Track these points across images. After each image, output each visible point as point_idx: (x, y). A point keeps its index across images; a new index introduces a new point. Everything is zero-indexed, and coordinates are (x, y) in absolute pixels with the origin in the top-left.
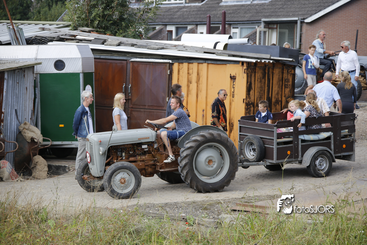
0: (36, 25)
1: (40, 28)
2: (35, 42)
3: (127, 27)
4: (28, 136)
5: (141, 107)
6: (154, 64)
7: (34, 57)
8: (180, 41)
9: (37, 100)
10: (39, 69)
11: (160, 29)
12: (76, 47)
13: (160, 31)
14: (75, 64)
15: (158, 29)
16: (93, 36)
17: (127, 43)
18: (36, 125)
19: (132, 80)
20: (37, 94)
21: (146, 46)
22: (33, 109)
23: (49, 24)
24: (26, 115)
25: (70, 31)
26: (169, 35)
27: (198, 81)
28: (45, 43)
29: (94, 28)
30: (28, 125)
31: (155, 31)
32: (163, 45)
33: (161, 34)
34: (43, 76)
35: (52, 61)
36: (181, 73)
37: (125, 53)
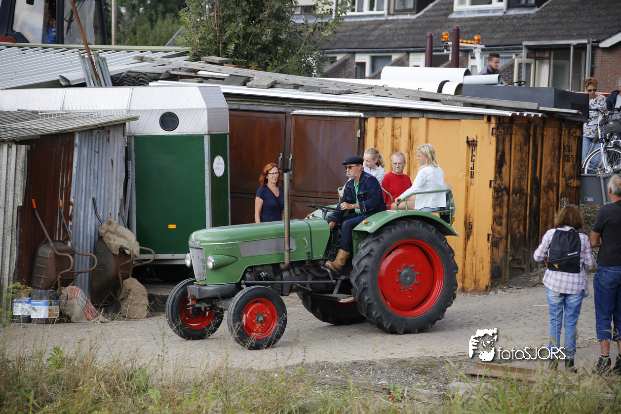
0: (128, 52)
1: (136, 58)
2: (127, 81)
3: (286, 55)
4: (114, 244)
5: (310, 194)
6: (333, 119)
7: (126, 108)
8: (380, 79)
9: (130, 182)
10: (135, 128)
11: (344, 59)
12: (198, 90)
13: (344, 63)
14: (196, 119)
15: (340, 60)
16: (227, 71)
17: (286, 83)
18: (129, 226)
19: (294, 148)
20: (129, 172)
21: (319, 88)
22: (122, 198)
23: (150, 50)
24: (112, 207)
25: (188, 62)
26: (359, 70)
28: (144, 84)
29: (228, 57)
30: (115, 225)
31: (335, 64)
32: (349, 87)
33: (345, 69)
34: (141, 141)
35: (156, 114)
36: (380, 134)
37: (282, 101)
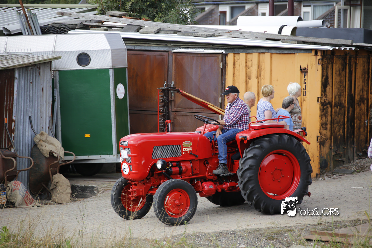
0: (53, 9)
1: (58, 13)
2: (52, 30)
3: (168, 9)
4: (45, 149)
5: (187, 110)
6: (202, 55)
7: (52, 50)
8: (236, 25)
9: (56, 104)
10: (58, 65)
12: (104, 36)
13: (211, 12)
14: (103, 57)
16: (125, 21)
17: (168, 30)
18: (56, 136)
19: (175, 77)
20: (55, 96)
21: (192, 33)
22: (51, 116)
23: (69, 7)
24: (43, 123)
25: (96, 16)
26: (222, 17)
27: (259, 76)
28: (65, 32)
29: (126, 12)
30: (45, 136)
32: (214, 31)
33: (212, 16)
34: (63, 74)
35: (74, 54)
36: (237, 66)
37: (165, 43)
